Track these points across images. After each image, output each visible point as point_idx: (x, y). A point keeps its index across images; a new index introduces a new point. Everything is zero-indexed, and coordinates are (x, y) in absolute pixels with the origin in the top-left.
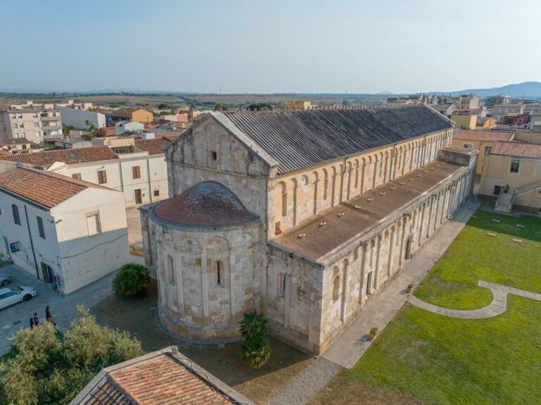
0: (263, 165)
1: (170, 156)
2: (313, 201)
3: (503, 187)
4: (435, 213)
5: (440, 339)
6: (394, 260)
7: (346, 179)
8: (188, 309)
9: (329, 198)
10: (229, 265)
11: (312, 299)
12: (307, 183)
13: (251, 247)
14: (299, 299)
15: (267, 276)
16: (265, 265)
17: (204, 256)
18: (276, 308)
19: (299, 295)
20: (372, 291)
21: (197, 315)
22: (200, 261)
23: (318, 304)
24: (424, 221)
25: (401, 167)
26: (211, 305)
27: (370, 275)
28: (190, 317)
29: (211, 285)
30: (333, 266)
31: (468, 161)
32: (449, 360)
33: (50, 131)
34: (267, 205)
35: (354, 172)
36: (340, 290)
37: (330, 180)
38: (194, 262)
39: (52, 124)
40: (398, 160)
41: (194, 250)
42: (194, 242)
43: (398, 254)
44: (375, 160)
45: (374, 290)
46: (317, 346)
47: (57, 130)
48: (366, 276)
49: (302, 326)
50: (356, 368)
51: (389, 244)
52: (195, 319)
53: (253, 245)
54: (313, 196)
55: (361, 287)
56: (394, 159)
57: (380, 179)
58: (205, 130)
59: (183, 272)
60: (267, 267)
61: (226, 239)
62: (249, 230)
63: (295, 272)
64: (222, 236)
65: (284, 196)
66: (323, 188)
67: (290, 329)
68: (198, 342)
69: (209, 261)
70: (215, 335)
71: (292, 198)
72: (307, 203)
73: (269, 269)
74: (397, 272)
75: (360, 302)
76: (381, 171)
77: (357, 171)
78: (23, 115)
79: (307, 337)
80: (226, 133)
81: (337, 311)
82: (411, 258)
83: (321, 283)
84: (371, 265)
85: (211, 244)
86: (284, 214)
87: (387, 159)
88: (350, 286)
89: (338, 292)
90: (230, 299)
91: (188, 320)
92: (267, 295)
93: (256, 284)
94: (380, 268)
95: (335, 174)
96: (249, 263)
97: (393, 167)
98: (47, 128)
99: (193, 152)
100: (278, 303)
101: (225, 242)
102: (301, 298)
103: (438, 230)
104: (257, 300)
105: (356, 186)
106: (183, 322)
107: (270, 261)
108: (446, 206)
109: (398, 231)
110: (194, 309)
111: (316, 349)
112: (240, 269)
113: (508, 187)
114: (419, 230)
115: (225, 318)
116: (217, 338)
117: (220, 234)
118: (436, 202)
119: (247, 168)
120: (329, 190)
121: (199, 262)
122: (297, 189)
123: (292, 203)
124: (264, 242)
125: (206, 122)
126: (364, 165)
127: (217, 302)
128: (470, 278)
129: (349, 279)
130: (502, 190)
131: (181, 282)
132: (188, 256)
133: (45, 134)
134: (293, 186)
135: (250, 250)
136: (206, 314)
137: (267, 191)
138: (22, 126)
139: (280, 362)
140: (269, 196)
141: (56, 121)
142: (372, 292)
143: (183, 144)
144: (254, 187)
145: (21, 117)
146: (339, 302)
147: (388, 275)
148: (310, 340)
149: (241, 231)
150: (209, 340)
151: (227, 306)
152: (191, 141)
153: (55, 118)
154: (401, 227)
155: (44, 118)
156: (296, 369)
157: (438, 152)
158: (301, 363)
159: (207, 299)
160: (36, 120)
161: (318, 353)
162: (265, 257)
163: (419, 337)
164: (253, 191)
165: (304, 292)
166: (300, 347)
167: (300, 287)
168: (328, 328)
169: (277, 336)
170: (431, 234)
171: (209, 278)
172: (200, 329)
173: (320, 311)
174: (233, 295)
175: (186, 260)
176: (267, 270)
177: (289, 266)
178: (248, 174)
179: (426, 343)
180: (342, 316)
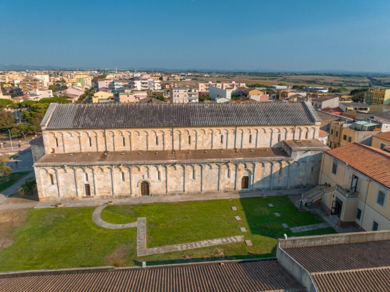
2: (79, 145)
6: (123, 188)
7: (110, 140)
9: (94, 146)
12: (71, 136)
25: (193, 144)
33: (192, 99)
36: (55, 182)
37: (93, 138)
39: (193, 96)
43: (128, 187)
44: (145, 134)
45: (93, 195)
47: (195, 99)
48: (82, 184)
51: (110, 177)
54: (78, 143)
55: (76, 188)
57: (158, 146)
65: (57, 139)
66: (88, 141)
71: (61, 140)
72: (74, 145)
74: (126, 197)
75: (77, 195)
76: (157, 142)
77: (124, 138)
78: (180, 90)
81: (55, 190)
82: (151, 196)
84: (87, 181)
86: (58, 146)
87: (163, 135)
94: (100, 187)
95: (97, 136)
97: (177, 142)
98: (191, 98)
105: (124, 145)
109: (123, 173)
113: (330, 185)
120: (94, 143)
123: (62, 143)
126: (130, 135)
129: (61, 179)
133: (190, 101)
138: (178, 96)
140: (44, 136)
141: (196, 94)
142: (91, 196)
145: (178, 91)
146: (55, 187)
147: (113, 194)
153: (195, 93)
154: (126, 172)
155: (190, 93)
160: (185, 93)
161: (39, 201)
180: (59, 194)
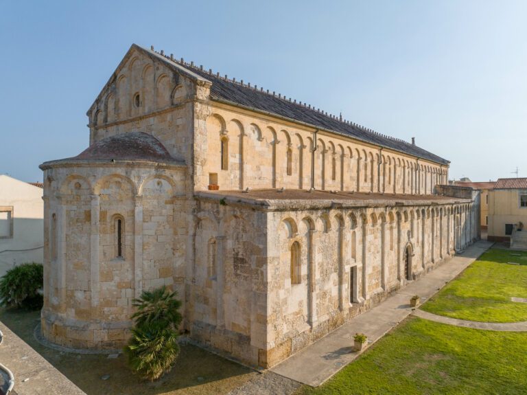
0: (189, 83)
1: (93, 118)
2: (271, 169)
3: (516, 225)
4: (439, 234)
5: (470, 353)
6: (390, 269)
7: (318, 162)
8: (71, 296)
9: (295, 175)
10: (134, 223)
11: (253, 267)
12: (260, 138)
13: (172, 202)
14: (237, 275)
15: (194, 249)
16: (191, 232)
17: (96, 207)
18: (206, 301)
19: (236, 267)
20: (359, 299)
21: (82, 308)
22: (90, 216)
23: (262, 273)
24: (426, 236)
25: (392, 183)
26: (105, 288)
27: (353, 270)
28: (73, 310)
29: (105, 254)
30: (286, 215)
31: (470, 193)
32: (492, 380)
34: (193, 138)
35: (329, 157)
36: (304, 270)
37: (295, 152)
38: (82, 217)
40: (387, 171)
41: (83, 198)
42: (84, 186)
43: (395, 263)
44: (357, 157)
45: (362, 298)
46: (263, 353)
48: (347, 269)
49: (241, 321)
50: (328, 387)
51: (380, 240)
52: (79, 313)
53: (173, 199)
54: (271, 161)
55: (340, 283)
56: (381, 166)
57: (366, 185)
58: (130, 69)
59: (67, 235)
60: (195, 235)
61: (129, 181)
62: (167, 173)
63: (231, 231)
64: (124, 174)
65: (224, 141)
66: (286, 158)
67: (225, 332)
68: (77, 351)
69: (103, 215)
70: (106, 339)
71: (237, 149)
72: (262, 167)
73: (197, 238)
74: (396, 290)
75: (340, 308)
76: (366, 176)
77: (334, 160)
79: (249, 339)
80: (150, 61)
81: (300, 303)
82: (414, 279)
83: (265, 235)
84: (354, 257)
85: (108, 188)
86: (224, 166)
87: (372, 161)
88: (322, 272)
89: (299, 270)
90: (134, 279)
91: (69, 316)
92: (194, 281)
93: (179, 262)
94: (369, 271)
95: (302, 147)
96: (167, 227)
97: (381, 178)
99: (117, 103)
100: (209, 289)
101: (129, 186)
102: (239, 272)
103: (445, 259)
104: (180, 289)
105: (334, 178)
106: (61, 320)
107: (198, 222)
108: (452, 235)
109: (391, 228)
110: (79, 295)
111: (262, 359)
112: (152, 232)
113: (521, 224)
114: (420, 244)
115: (125, 312)
116: (110, 345)
117: (121, 171)
118: (439, 221)
119: (172, 97)
120: (295, 165)
121: (88, 216)
122: (245, 138)
123: (238, 156)
124: (190, 196)
125: (131, 59)
126: (343, 156)
127: (112, 283)
128: (498, 295)
129: (318, 258)
130: (516, 228)
131: (64, 251)
132: (74, 208)
134: (239, 133)
135: (168, 206)
136: (95, 302)
137: (193, 119)
139: (200, 378)
140: (196, 125)
142: (360, 301)
143: (107, 98)
144: (179, 122)
146: (302, 288)
147: (383, 286)
148: (252, 343)
149: (153, 171)
150: (96, 347)
151: (129, 291)
152: (114, 92)
154: (395, 224)
156: (223, 388)
157: (435, 187)
158: (235, 378)
159: (98, 278)
161: (264, 365)
162: (190, 218)
163: (435, 351)
164: (178, 126)
165: (242, 260)
166: (237, 359)
167: (237, 254)
168: (285, 329)
169: (207, 347)
170: (437, 259)
171: (101, 243)
172: (84, 329)
173: (265, 284)
174: (138, 272)
175: (72, 214)
176: (194, 240)
177: (221, 222)
178: (172, 104)
179: (447, 358)
180: (310, 316)
